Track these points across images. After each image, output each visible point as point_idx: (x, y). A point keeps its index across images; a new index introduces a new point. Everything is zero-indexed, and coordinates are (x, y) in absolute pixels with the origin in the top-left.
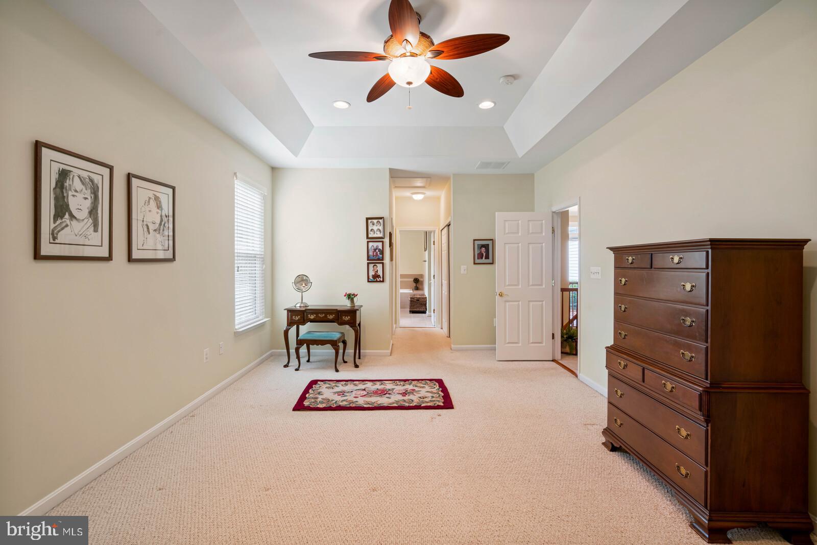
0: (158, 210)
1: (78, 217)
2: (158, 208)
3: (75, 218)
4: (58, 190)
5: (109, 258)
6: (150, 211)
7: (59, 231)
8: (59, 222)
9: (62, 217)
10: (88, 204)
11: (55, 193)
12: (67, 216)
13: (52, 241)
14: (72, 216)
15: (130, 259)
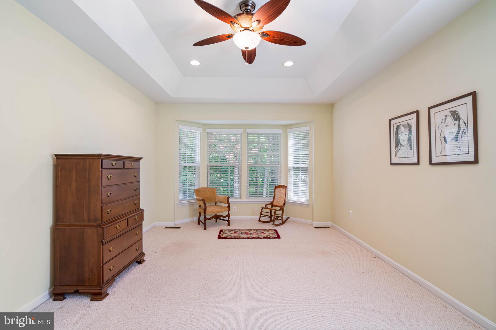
0: (456, 122)
1: (403, 145)
2: (455, 120)
3: (402, 145)
4: (396, 135)
5: (418, 163)
6: (447, 126)
7: (397, 153)
8: (397, 148)
9: (398, 146)
10: (407, 137)
11: (395, 137)
12: (399, 145)
13: (395, 157)
14: (401, 145)
15: (431, 163)
